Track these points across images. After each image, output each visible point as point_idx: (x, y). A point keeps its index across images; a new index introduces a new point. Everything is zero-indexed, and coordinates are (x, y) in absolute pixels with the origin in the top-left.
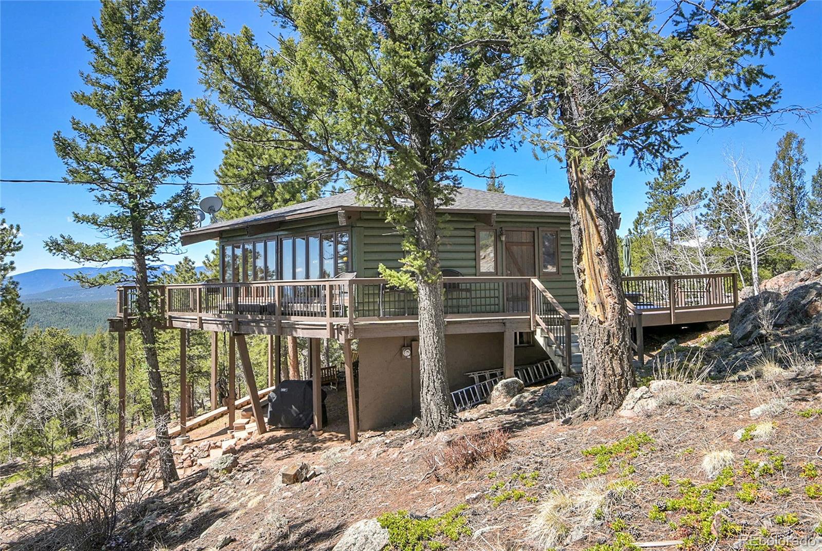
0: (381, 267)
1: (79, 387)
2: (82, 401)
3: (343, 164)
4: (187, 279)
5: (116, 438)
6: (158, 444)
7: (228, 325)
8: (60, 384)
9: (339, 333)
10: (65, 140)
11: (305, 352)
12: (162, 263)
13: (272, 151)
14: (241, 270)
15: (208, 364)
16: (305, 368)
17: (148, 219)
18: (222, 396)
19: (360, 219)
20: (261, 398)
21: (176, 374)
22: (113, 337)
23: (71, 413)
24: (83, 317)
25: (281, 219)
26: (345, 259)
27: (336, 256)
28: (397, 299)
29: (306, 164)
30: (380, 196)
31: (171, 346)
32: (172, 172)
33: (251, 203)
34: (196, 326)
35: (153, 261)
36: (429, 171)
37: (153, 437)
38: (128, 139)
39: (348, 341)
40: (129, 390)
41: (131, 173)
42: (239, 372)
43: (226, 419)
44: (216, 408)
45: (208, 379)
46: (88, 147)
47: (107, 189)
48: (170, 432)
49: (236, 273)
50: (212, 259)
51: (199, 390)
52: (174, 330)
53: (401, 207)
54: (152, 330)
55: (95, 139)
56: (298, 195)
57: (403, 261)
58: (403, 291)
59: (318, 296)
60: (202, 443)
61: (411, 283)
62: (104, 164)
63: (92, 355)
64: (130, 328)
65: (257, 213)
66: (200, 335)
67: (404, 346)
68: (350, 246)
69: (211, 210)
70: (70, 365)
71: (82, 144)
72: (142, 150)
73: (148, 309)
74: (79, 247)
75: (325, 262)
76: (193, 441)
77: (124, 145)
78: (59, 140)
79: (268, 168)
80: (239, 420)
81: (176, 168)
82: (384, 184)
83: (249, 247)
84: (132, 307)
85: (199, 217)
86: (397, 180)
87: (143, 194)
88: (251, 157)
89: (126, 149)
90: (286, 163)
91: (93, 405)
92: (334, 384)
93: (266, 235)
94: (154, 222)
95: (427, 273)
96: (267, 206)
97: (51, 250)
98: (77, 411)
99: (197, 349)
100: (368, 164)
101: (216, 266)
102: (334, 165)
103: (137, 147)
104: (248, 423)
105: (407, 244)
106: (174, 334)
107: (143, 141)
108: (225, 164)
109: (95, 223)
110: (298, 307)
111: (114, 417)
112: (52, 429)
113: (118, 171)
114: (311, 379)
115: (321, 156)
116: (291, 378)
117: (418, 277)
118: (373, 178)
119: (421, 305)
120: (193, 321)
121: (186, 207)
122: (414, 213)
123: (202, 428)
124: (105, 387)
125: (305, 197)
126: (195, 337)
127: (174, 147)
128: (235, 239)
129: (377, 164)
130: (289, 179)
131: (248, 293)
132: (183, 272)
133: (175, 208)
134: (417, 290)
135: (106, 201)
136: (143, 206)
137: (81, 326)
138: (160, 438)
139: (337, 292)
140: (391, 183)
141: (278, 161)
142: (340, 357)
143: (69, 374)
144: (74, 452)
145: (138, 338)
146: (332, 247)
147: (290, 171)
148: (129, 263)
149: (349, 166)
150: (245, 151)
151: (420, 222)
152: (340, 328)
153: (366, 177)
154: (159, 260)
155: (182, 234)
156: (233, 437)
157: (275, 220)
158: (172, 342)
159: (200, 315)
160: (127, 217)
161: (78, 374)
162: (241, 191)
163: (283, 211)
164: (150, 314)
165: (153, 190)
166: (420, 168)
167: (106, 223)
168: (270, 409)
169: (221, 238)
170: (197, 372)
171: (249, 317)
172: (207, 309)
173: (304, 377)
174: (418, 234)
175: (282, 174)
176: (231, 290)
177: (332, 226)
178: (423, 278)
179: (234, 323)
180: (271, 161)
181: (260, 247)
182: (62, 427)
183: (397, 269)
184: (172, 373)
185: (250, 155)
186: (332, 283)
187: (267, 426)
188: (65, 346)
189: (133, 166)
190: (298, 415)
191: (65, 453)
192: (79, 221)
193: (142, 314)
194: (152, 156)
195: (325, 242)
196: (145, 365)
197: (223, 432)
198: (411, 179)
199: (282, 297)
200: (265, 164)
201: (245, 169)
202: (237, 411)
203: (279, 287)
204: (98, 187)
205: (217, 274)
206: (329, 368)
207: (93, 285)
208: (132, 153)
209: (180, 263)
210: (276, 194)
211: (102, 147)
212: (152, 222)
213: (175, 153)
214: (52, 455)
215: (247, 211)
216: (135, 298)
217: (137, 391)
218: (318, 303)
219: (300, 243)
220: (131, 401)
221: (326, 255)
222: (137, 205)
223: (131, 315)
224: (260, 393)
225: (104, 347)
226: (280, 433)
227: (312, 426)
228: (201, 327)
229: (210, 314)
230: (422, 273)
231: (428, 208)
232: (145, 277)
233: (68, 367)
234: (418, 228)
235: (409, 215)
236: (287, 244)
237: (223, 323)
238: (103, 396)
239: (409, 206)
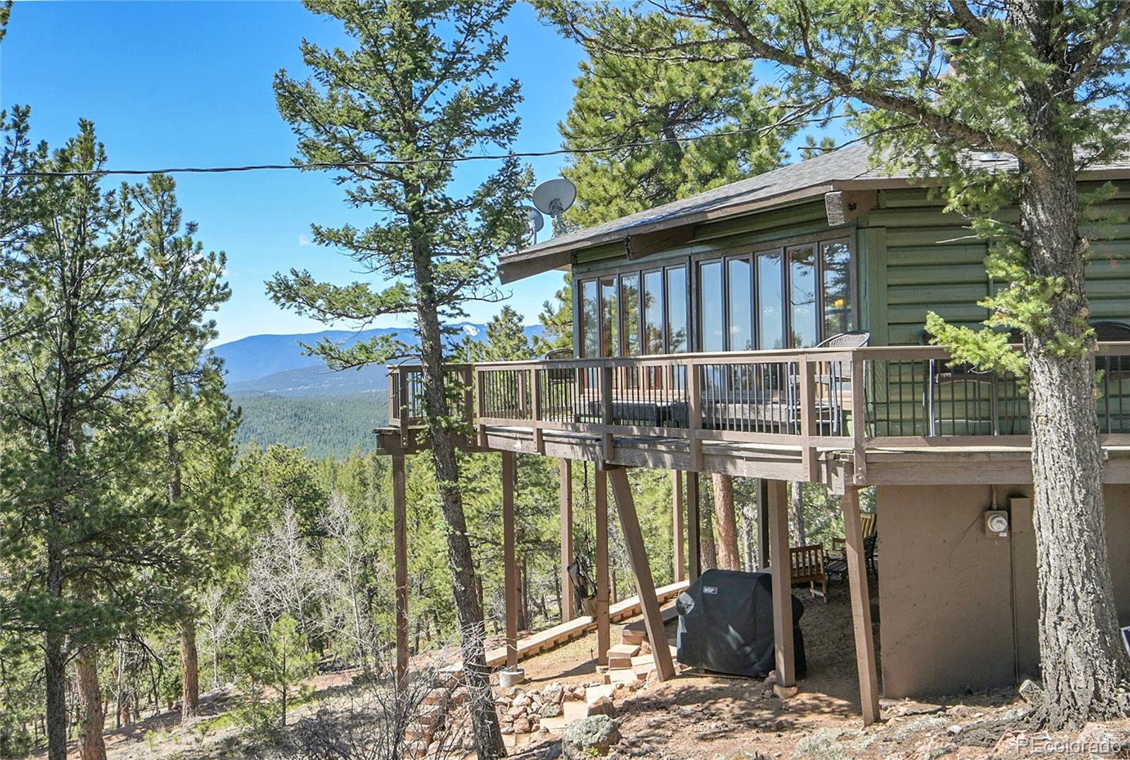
0: (933, 321)
1: (325, 559)
2: (331, 586)
3: (841, 82)
4: (509, 351)
5: (390, 661)
6: (468, 681)
7: (594, 446)
8: (296, 550)
9: (832, 470)
10: (294, 86)
11: (751, 511)
12: (467, 319)
13: (674, 72)
14: (615, 331)
15: (553, 527)
16: (750, 546)
17: (439, 232)
18: (581, 592)
19: (877, 209)
20: (661, 604)
21: (494, 543)
22: (381, 467)
23: (313, 608)
24: (328, 426)
25: (698, 219)
26: (839, 303)
27: (822, 299)
28: (970, 396)
29: (747, 92)
30: (930, 151)
31: (483, 486)
32: (481, 134)
33: (632, 188)
34: (531, 447)
35: (450, 316)
36: (1060, 79)
37: (459, 666)
38: (401, 74)
39: (852, 490)
40: (413, 570)
41: (408, 142)
42: (617, 544)
43: (592, 641)
44: (572, 618)
45: (552, 557)
46: (331, 96)
47: (366, 176)
48: (490, 657)
49: (605, 340)
50: (556, 311)
51: (537, 577)
52: (488, 455)
53: (983, 172)
54: (452, 453)
55: (343, 79)
56: (731, 163)
57: (990, 303)
58: (991, 376)
59: (782, 388)
60: (549, 688)
61: (1012, 356)
62: (360, 126)
63: (345, 498)
64: (412, 448)
65: (646, 208)
66: (536, 465)
67: (990, 509)
68: (853, 272)
69: (555, 208)
70: (310, 515)
71: (322, 91)
72: (426, 94)
73: (446, 411)
74: (323, 290)
75: (797, 311)
76: (530, 680)
77: (394, 87)
78: (284, 87)
79: (664, 109)
80: (619, 648)
81: (489, 125)
82: (943, 122)
83: (631, 282)
84: (416, 407)
85: (531, 224)
86: (975, 109)
87: (431, 183)
88: (630, 88)
89: (397, 94)
90: (704, 95)
91: (350, 594)
92: (818, 586)
93: (666, 255)
94: (451, 238)
95: (1053, 331)
96: (666, 193)
97: (277, 299)
98: (323, 603)
99: (532, 493)
100: (901, 77)
101: (564, 323)
102: (822, 88)
103: (417, 86)
104: (636, 654)
105: (1002, 263)
106: (488, 463)
107: (427, 75)
108: (579, 109)
109: (349, 244)
110: (736, 411)
111: (385, 620)
112: (284, 634)
113: (385, 138)
114: (766, 571)
115: (791, 69)
116: (722, 565)
117: (1029, 341)
118: (915, 108)
119: (1039, 410)
120: (524, 437)
121: (509, 204)
122: (1019, 186)
123: (546, 655)
124: (368, 561)
125: (746, 167)
126: (528, 469)
127: (485, 80)
128: (602, 266)
129: (924, 73)
130: (711, 129)
131: (631, 381)
132: (503, 338)
133: (489, 207)
134: (1028, 374)
135: (366, 200)
136: (431, 207)
137: (325, 442)
138: (474, 668)
139: (826, 378)
140: (958, 118)
141: (687, 91)
142: (828, 525)
143: (309, 534)
144: (320, 682)
145: (429, 469)
146: (811, 277)
147: (712, 112)
148: (407, 321)
149: (856, 85)
150: (619, 75)
151: (1034, 205)
152: (834, 461)
153: (897, 108)
154: (461, 313)
155: (501, 259)
156: (607, 681)
157: (685, 222)
158: (484, 478)
159: (539, 424)
160: (403, 229)
161: (323, 533)
162: (612, 163)
163: (701, 201)
164: (448, 421)
165: (448, 173)
166: (1039, 73)
167: (368, 243)
168: (681, 629)
169: (575, 265)
170: (531, 542)
171: (636, 431)
172: (553, 412)
173: (750, 564)
174: (1029, 236)
175: (695, 119)
176: (596, 374)
177: (813, 229)
178: (1043, 344)
179: (605, 441)
180: (673, 93)
181: (653, 281)
182: (298, 631)
183: (975, 323)
184: (487, 541)
185: (628, 85)
186: (812, 358)
187: (676, 665)
188: (300, 480)
189: (411, 128)
190: (741, 646)
191: (305, 681)
192: (323, 241)
193: (433, 421)
194: (445, 105)
195: (795, 267)
196: (441, 521)
197: (587, 669)
198: (1012, 103)
199: (703, 389)
200: (660, 99)
201: (619, 115)
202: (613, 628)
203: (695, 366)
204: (351, 174)
205: (567, 340)
206: (804, 549)
207: (348, 364)
208: (409, 102)
209: (497, 319)
210: (684, 165)
211: (355, 94)
212: (447, 237)
213: (485, 94)
214: (284, 684)
215: (624, 206)
216: (420, 390)
217: (425, 573)
218: (783, 401)
219: (740, 270)
220: (414, 590)
221: (796, 296)
222: (420, 205)
223: (414, 422)
224: (659, 592)
225: (364, 483)
226: (703, 683)
227: (772, 675)
228: (542, 449)
229: (558, 422)
230: (1039, 330)
231: (1056, 171)
232: (437, 348)
233: (306, 519)
234: (1030, 222)
235: (1005, 192)
236: (711, 273)
237: (582, 442)
238: (365, 578)
239: (1004, 168)
